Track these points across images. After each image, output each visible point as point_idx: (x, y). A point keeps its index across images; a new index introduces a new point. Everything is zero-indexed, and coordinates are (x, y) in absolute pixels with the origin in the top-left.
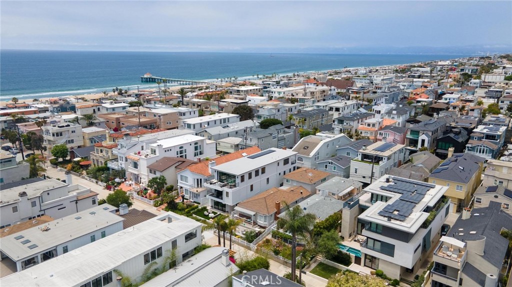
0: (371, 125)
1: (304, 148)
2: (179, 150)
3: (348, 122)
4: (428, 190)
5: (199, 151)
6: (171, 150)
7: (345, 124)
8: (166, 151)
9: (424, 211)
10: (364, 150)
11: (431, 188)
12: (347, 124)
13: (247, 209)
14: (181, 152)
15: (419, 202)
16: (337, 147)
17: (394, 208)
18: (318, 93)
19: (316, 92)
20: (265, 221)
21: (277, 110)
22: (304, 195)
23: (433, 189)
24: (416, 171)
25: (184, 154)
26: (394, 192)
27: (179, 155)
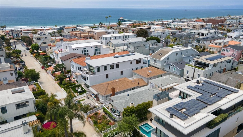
0: (218, 44)
1: (159, 55)
2: (83, 50)
3: (203, 41)
4: (229, 94)
5: (98, 52)
6: (77, 49)
7: (201, 42)
8: (74, 50)
9: (212, 113)
10: (197, 58)
11: (234, 92)
12: (202, 42)
13: (95, 90)
14: (85, 51)
15: (211, 104)
16: (183, 55)
17: (184, 106)
18: (198, 26)
19: (197, 25)
20: (103, 100)
21: (163, 33)
22: (140, 85)
23: (235, 94)
24: (233, 77)
25: (87, 53)
26: (197, 92)
27: (83, 53)
